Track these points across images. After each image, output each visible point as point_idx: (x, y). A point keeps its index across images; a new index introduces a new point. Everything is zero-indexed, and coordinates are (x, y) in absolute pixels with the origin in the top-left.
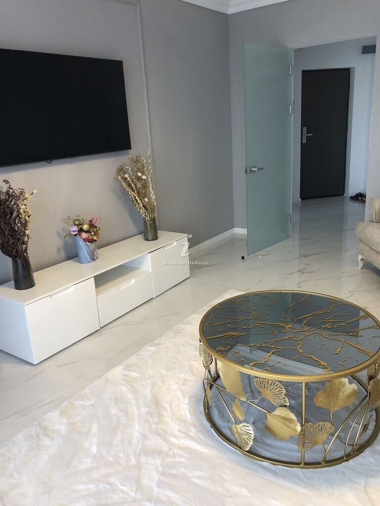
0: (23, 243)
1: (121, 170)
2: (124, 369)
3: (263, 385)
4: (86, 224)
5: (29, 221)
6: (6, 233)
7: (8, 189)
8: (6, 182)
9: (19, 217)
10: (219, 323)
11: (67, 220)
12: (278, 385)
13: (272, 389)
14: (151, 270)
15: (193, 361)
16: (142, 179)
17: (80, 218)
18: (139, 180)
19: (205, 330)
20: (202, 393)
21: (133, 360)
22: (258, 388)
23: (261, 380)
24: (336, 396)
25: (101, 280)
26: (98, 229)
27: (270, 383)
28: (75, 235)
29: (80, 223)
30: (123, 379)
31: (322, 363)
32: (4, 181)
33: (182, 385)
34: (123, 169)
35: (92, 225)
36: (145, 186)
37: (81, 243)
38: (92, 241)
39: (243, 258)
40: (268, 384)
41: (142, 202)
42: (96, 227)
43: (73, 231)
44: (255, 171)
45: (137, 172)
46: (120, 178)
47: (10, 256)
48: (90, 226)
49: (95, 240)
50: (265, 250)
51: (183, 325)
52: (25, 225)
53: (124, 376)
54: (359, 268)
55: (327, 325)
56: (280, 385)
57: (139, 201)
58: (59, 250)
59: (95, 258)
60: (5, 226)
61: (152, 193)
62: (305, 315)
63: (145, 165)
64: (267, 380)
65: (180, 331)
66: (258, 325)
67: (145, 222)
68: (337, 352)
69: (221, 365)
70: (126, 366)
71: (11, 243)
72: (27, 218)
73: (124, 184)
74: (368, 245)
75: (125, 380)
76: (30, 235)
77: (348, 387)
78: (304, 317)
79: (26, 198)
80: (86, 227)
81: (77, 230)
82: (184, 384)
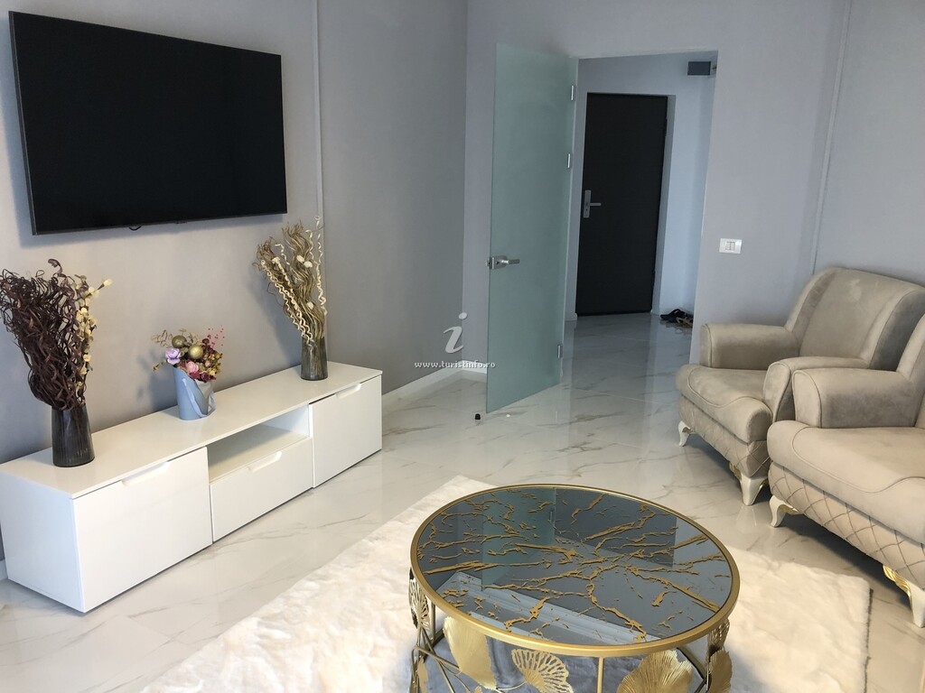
0: (79, 378)
1: (267, 250)
2: (260, 624)
3: (527, 662)
4: (195, 345)
5: (92, 338)
6: (47, 359)
7: (56, 276)
8: (54, 263)
9: (73, 329)
10: (447, 544)
11: (160, 338)
12: (555, 661)
13: (544, 670)
14: (312, 435)
15: (390, 610)
16: (304, 268)
17: (186, 335)
18: (298, 269)
19: (422, 556)
20: (407, 671)
21: (276, 606)
22: (518, 666)
23: (525, 652)
24: (656, 683)
25: (219, 453)
26: (218, 357)
27: (540, 660)
28: (175, 366)
29: (186, 343)
30: (258, 644)
31: (632, 622)
32: (51, 261)
33: (371, 655)
34: (269, 247)
35: (207, 348)
36: (309, 280)
37: (186, 381)
38: (206, 378)
39: (478, 417)
40: (537, 660)
41: (302, 309)
42: (214, 352)
43: (172, 359)
44: (505, 264)
45: (296, 256)
46: (263, 263)
47: (49, 402)
48: (204, 351)
49: (212, 377)
50: (518, 403)
51: (371, 541)
52: (83, 345)
53: (261, 636)
54: (680, 444)
55: (638, 552)
56: (559, 661)
57: (296, 307)
58: (140, 393)
59: (209, 409)
60: (46, 347)
61: (321, 294)
62: (597, 533)
63: (311, 242)
64: (535, 654)
65: (365, 553)
66: (516, 549)
67: (305, 347)
68: (657, 603)
69: (451, 623)
70: (263, 618)
71: (54, 378)
72: (89, 332)
73: (271, 276)
74: (697, 406)
75: (263, 646)
76: (91, 365)
77: (677, 667)
78: (595, 536)
79: (90, 294)
80: (195, 352)
81: (179, 356)
82: (374, 654)
